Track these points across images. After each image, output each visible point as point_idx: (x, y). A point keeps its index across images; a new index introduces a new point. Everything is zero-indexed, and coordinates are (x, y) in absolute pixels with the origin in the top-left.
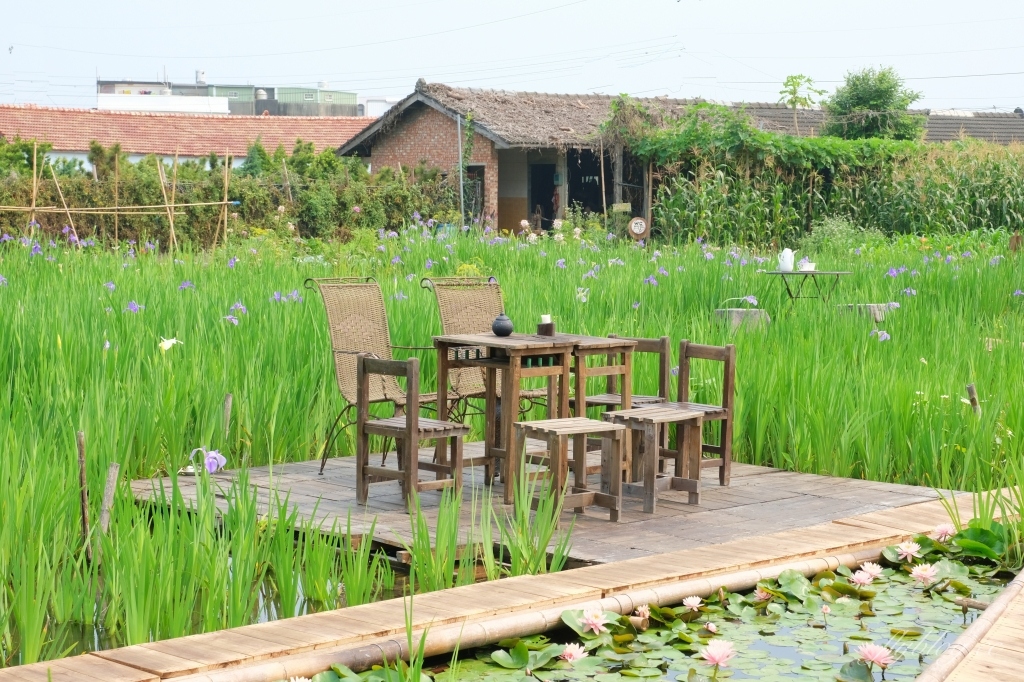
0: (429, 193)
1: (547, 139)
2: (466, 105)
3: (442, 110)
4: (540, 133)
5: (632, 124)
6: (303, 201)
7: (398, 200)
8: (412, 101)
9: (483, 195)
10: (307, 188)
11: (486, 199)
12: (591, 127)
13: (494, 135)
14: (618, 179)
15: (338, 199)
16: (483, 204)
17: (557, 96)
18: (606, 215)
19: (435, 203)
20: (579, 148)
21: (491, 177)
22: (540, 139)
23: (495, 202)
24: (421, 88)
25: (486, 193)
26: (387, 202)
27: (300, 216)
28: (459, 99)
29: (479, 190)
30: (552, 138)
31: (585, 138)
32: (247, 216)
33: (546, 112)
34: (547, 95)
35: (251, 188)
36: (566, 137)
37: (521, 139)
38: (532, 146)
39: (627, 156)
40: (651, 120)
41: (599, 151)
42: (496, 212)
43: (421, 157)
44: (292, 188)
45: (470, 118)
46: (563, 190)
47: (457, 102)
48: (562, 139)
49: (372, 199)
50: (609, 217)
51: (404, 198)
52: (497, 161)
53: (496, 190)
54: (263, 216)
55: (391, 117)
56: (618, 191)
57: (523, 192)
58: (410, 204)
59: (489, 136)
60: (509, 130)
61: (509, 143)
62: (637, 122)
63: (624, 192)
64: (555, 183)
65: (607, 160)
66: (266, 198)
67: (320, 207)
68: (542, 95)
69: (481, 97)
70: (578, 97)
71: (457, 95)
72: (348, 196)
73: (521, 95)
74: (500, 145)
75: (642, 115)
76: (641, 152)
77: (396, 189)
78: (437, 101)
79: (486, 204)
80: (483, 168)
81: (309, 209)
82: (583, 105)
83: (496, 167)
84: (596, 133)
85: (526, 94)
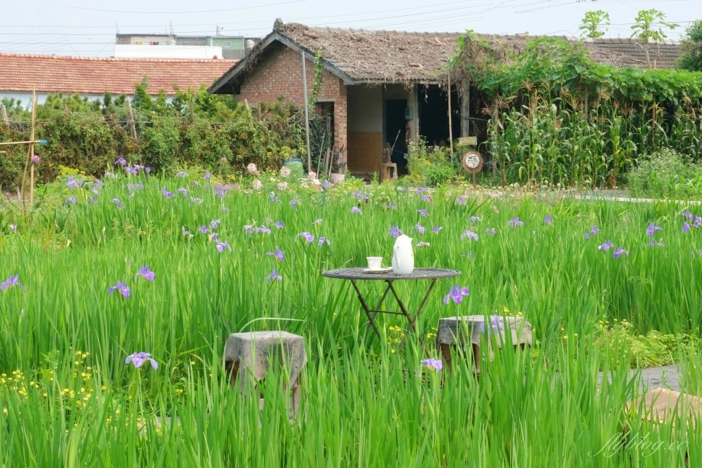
0: (277, 129)
1: (393, 76)
2: (321, 43)
3: (296, 49)
4: (389, 69)
5: (478, 59)
6: (146, 138)
7: (244, 136)
8: (270, 41)
9: (333, 130)
10: (151, 125)
11: (336, 134)
12: (443, 63)
13: (340, 71)
14: (465, 113)
15: (182, 135)
16: (333, 138)
17: (416, 34)
18: (451, 149)
19: (282, 139)
20: (426, 83)
21: (341, 113)
22: (386, 75)
23: (345, 136)
24: (279, 27)
25: (336, 128)
26: (233, 137)
27: (143, 152)
28: (314, 38)
29: (329, 125)
30: (399, 74)
31: (435, 74)
32: (89, 153)
33: (400, 49)
34: (406, 33)
35: (93, 126)
36: (414, 73)
37: (366, 75)
38: (378, 82)
39: (473, 91)
40: (496, 56)
41: (447, 86)
42: (345, 146)
43: (280, 94)
44: (137, 125)
45: (319, 55)
46: (414, 124)
47: (311, 40)
48: (408, 75)
49: (217, 135)
50: (455, 150)
51: (250, 134)
52: (345, 97)
53: (345, 125)
54: (106, 153)
55: (253, 56)
56: (465, 125)
57: (376, 126)
58: (255, 139)
59: (336, 73)
60: (355, 67)
61: (354, 79)
62: (482, 58)
63: (471, 125)
64: (407, 117)
65: (454, 95)
66: (110, 136)
67: (162, 144)
68: (400, 34)
69: (336, 36)
70: (438, 34)
71: (314, 34)
72: (191, 133)
73: (378, 33)
74: (347, 82)
75: (486, 50)
76: (485, 86)
77: (241, 125)
78: (291, 40)
79: (336, 139)
80: (332, 103)
81: (152, 145)
82: (440, 43)
83: (345, 103)
84: (446, 69)
85: (385, 32)
